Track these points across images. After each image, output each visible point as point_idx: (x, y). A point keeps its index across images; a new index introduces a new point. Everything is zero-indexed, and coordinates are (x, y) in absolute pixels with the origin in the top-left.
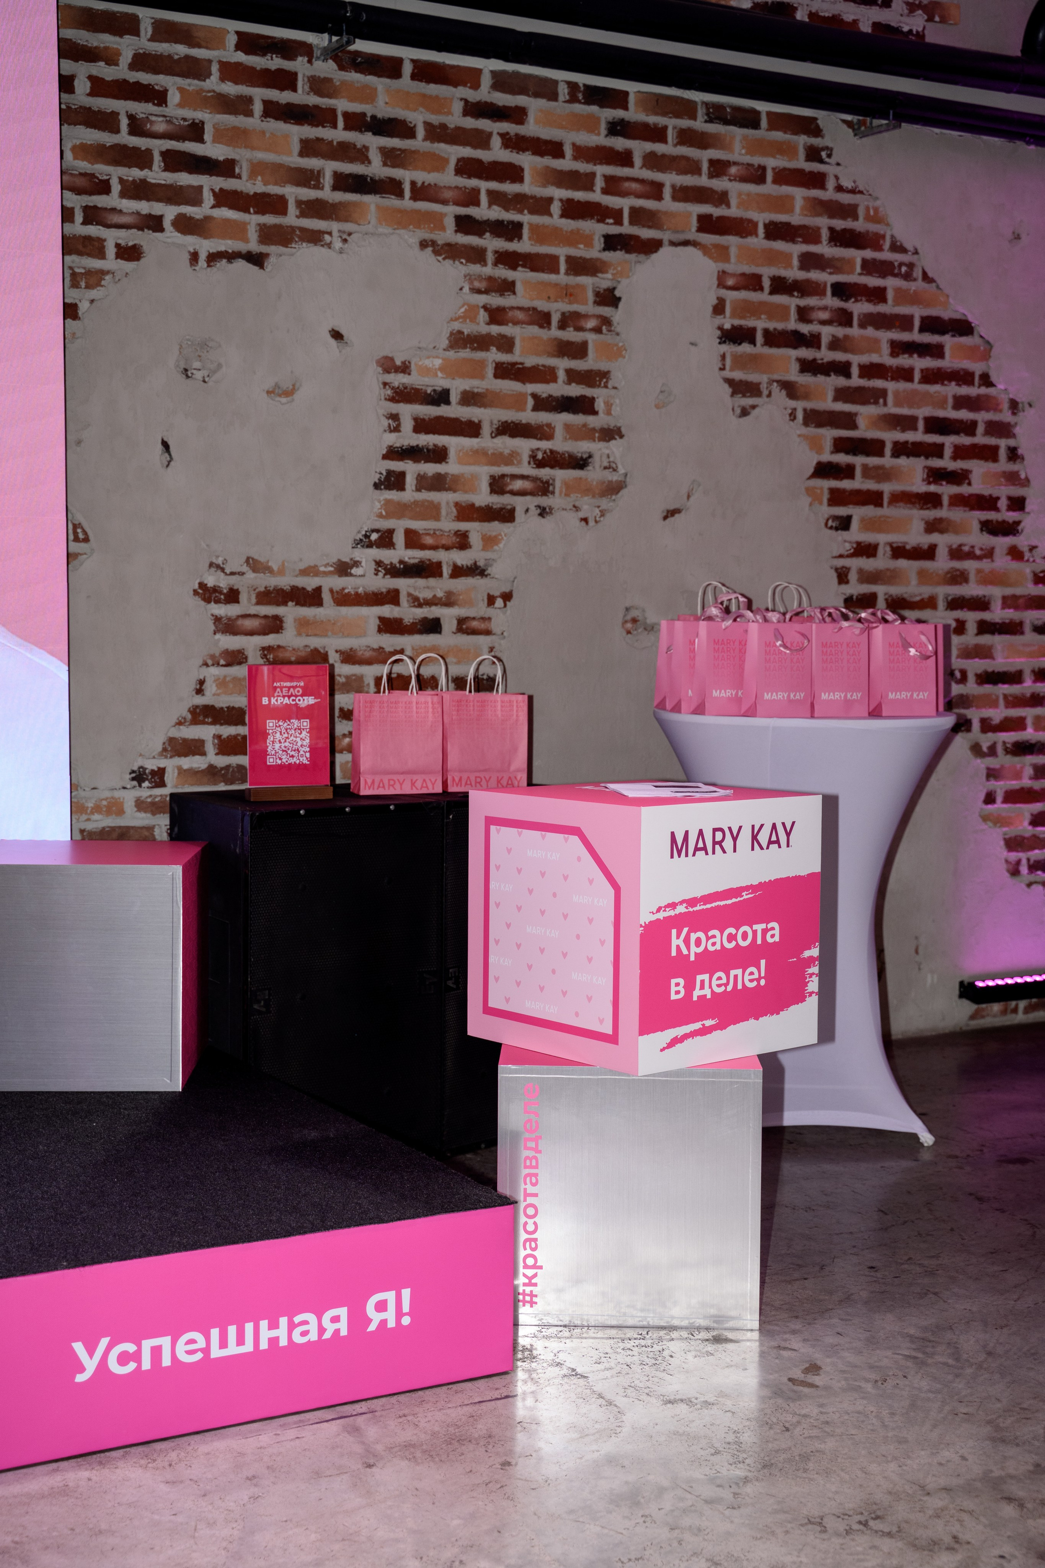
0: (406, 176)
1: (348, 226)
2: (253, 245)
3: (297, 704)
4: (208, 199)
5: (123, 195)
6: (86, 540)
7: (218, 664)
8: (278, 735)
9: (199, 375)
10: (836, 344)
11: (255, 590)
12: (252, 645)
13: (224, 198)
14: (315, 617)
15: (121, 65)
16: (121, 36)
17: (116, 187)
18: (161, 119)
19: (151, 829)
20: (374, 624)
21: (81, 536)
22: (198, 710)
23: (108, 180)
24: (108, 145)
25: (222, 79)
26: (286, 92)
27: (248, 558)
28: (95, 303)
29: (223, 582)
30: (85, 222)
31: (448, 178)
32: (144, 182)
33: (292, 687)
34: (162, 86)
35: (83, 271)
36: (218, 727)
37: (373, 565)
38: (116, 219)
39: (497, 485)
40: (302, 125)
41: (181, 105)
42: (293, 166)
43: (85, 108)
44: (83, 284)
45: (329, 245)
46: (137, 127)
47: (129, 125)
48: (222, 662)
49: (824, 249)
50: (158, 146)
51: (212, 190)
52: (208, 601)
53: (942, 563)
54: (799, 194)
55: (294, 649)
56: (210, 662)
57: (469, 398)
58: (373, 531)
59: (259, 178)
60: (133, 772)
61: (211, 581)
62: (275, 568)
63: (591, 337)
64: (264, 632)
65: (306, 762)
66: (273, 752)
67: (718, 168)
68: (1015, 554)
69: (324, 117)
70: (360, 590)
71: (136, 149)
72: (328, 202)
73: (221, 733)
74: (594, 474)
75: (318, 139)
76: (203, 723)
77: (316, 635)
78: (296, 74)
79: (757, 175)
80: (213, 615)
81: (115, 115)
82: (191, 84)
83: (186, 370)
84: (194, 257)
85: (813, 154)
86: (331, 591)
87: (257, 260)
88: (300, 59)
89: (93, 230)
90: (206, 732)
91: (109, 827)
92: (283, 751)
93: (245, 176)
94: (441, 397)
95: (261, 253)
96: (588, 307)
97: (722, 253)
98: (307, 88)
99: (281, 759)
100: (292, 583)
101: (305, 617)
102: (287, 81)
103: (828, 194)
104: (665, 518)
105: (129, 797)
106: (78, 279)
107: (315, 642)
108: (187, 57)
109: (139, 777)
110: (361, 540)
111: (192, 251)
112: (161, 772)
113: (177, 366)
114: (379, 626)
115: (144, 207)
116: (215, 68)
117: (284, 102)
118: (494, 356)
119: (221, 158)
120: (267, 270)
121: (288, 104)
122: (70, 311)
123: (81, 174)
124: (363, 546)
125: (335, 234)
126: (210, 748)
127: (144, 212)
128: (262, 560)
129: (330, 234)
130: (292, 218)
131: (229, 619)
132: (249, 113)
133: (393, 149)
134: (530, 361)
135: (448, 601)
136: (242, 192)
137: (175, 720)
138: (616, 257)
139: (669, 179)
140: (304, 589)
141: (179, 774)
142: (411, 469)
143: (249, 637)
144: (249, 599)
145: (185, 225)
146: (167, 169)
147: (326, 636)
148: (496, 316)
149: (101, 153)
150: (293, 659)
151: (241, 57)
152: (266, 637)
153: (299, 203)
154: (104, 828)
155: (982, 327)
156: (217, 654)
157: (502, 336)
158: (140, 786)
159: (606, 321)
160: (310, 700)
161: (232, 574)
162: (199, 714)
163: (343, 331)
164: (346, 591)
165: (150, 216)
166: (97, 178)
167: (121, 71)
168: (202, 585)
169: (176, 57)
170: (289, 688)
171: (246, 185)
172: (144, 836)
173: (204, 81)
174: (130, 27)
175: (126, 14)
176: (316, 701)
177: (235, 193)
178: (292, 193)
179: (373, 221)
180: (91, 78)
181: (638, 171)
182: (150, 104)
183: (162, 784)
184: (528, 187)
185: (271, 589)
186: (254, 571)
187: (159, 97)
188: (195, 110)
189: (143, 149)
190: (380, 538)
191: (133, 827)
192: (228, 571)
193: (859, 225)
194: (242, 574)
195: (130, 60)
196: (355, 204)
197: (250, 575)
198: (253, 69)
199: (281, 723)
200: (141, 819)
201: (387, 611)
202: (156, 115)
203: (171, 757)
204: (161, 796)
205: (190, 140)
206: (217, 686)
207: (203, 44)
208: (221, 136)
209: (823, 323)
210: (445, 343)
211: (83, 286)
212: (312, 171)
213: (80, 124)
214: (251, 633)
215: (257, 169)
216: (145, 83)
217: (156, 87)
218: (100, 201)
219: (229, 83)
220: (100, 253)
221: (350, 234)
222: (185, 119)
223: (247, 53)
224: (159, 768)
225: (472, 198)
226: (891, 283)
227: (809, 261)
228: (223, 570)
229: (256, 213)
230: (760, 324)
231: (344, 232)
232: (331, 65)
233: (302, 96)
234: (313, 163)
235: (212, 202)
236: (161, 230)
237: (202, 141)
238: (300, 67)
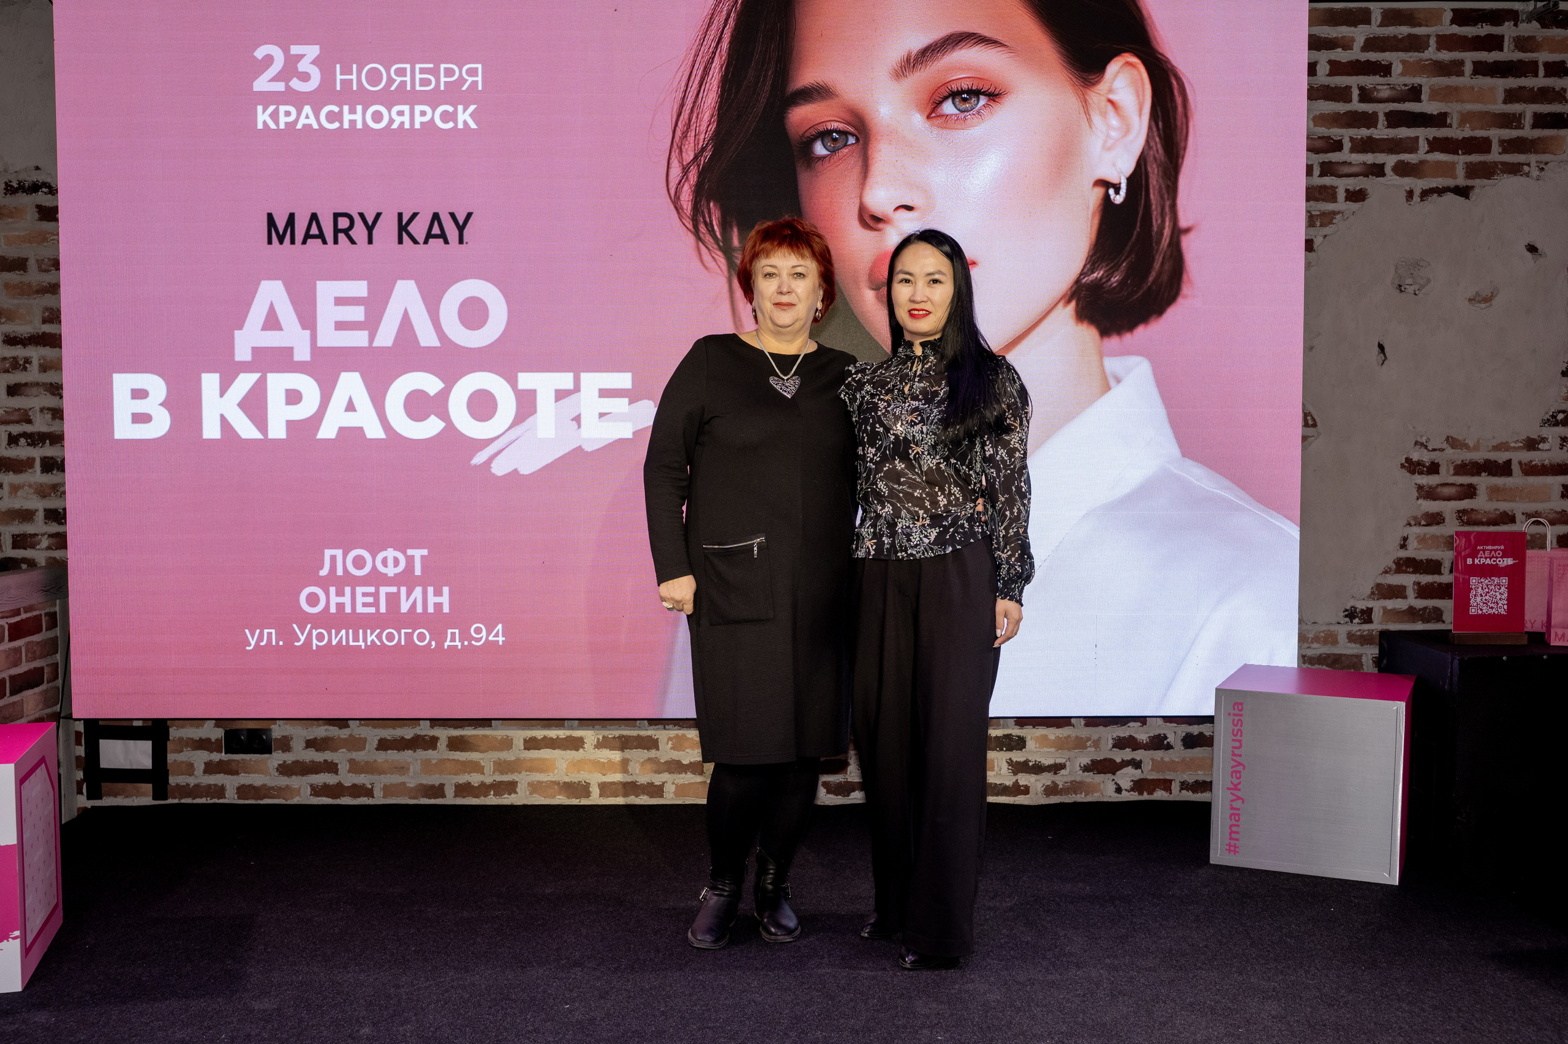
1: (1545, 157)
2: (1461, 181)
3: (1497, 564)
4: (1423, 146)
5: (1353, 150)
6: (1315, 425)
7: (1420, 524)
8: (1480, 590)
9: (1411, 289)
11: (1453, 463)
12: (1449, 508)
13: (1436, 145)
14: (1505, 485)
15: (1355, 49)
16: (1356, 27)
17: (1347, 145)
18: (1385, 87)
19: (1359, 657)
20: (1558, 490)
21: (1310, 422)
22: (1401, 562)
23: (1341, 140)
24: (1342, 112)
25: (1438, 49)
26: (1494, 52)
27: (1448, 437)
28: (1328, 237)
29: (1426, 457)
30: (1321, 175)
32: (1370, 138)
33: (1494, 550)
34: (1387, 61)
35: (1318, 213)
36: (1418, 575)
37: (1559, 441)
38: (1346, 170)
40: (1506, 77)
41: (1403, 74)
42: (1497, 112)
43: (1325, 86)
44: (1318, 224)
45: (1527, 175)
46: (1366, 96)
47: (1359, 95)
48: (1423, 523)
50: (1381, 109)
51: (1427, 139)
52: (1412, 472)
55: (1486, 512)
56: (1413, 523)
58: (1559, 412)
59: (1468, 125)
60: (1346, 610)
61: (1415, 457)
62: (1471, 445)
64: (1460, 497)
65: (1503, 612)
66: (1475, 604)
69: (1527, 69)
70: (1546, 462)
71: (1365, 113)
72: (1527, 139)
73: (1420, 581)
75: (1520, 88)
76: (1406, 572)
77: (1505, 500)
78: (1503, 36)
80: (1416, 484)
81: (1348, 89)
82: (1412, 56)
83: (1400, 286)
84: (1410, 194)
86: (1520, 463)
87: (1463, 192)
88: (1507, 24)
89: (1328, 181)
90: (1408, 580)
91: (1324, 654)
92: (1484, 603)
93: (1455, 125)
95: (1467, 186)
98: (1512, 47)
99: (1481, 610)
100: (1485, 458)
101: (1496, 485)
102: (1494, 43)
105: (1342, 631)
106: (1315, 220)
107: (1504, 506)
108: (1410, 35)
109: (1351, 614)
110: (1548, 420)
111: (1408, 189)
112: (1369, 612)
113: (1393, 283)
114: (1562, 492)
115: (1369, 158)
116: (1432, 42)
117: (1491, 61)
119: (1435, 113)
120: (1472, 200)
121: (1495, 62)
122: (1309, 245)
123: (1319, 137)
124: (1550, 425)
125: (1533, 164)
126: (1411, 593)
127: (1369, 163)
128: (1460, 438)
129: (1528, 165)
130: (1495, 155)
131: (1430, 487)
132: (1461, 74)
136: (1452, 138)
137: (1382, 570)
140: (1495, 461)
141: (1384, 613)
143: (1446, 502)
144: (1448, 471)
145: (1403, 169)
146: (1389, 126)
147: (1514, 501)
149: (1336, 120)
150: (1484, 520)
151: (1456, 29)
152: (1462, 502)
153: (1502, 142)
154: (1321, 655)
156: (1419, 517)
158: (1352, 622)
160: (1510, 561)
161: (1434, 450)
162: (1402, 565)
163: (1537, 245)
164: (1534, 463)
165: (1374, 165)
166: (1332, 139)
167: (1356, 54)
168: (1408, 460)
169: (1400, 37)
170: (1491, 551)
171: (1455, 132)
172: (1354, 662)
173: (1423, 52)
174: (1364, 18)
175: (1361, 8)
176: (1514, 562)
177: (1447, 139)
178: (1496, 134)
180: (1330, 62)
182: (1378, 76)
183: (1369, 621)
185: (1467, 462)
186: (1452, 448)
187: (1384, 70)
188: (1414, 76)
189: (1370, 112)
190: (1565, 417)
191: (1345, 655)
192: (1430, 448)
194: (1442, 450)
195: (1362, 44)
196: (1552, 138)
197: (1450, 451)
198: (1466, 37)
199: (1482, 580)
200: (1352, 649)
202: (1382, 85)
203: (1378, 599)
204: (1368, 630)
205: (1409, 101)
206: (1418, 542)
207: (1423, 23)
208: (1437, 94)
211: (1318, 225)
212: (1514, 115)
213: (1320, 99)
214: (1449, 499)
215: (1465, 118)
216: (1374, 60)
217: (1383, 63)
218: (1334, 157)
219: (1445, 52)
220: (1333, 198)
221: (1546, 164)
222: (1405, 85)
223: (1460, 25)
224: (1367, 608)
228: (1426, 447)
229: (1463, 154)
231: (1541, 162)
232: (1535, 24)
233: (1509, 53)
234: (1515, 108)
235: (1427, 148)
236: (1383, 175)
237: (1419, 100)
238: (1507, 30)
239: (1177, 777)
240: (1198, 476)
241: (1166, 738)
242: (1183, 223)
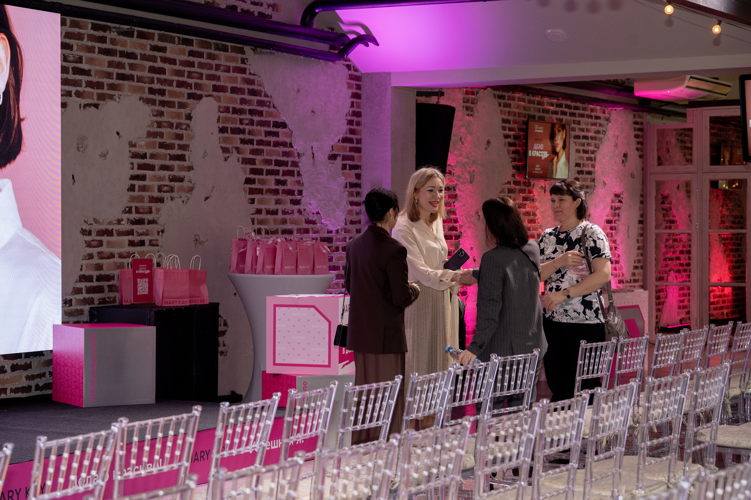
0: (135, 73)
1: (120, 93)
2: (95, 101)
7: (87, 259)
8: (140, 284)
9: (81, 150)
10: (250, 133)
11: (96, 231)
12: (95, 251)
13: (87, 84)
14: (113, 240)
18: (72, 56)
20: (127, 243)
22: (81, 277)
25: (88, 40)
26: (104, 44)
27: (94, 218)
29: (88, 228)
31: (146, 74)
32: (67, 79)
34: (72, 44)
37: (127, 220)
39: (160, 189)
40: (108, 56)
41: (77, 50)
42: (105, 71)
45: (115, 100)
46: (65, 59)
47: (63, 58)
49: (247, 97)
50: (71, 66)
51: (85, 81)
52: (83, 235)
53: (280, 216)
54: (239, 76)
55: (106, 253)
56: (84, 258)
57: (153, 156)
58: (127, 207)
59: (97, 76)
61: (84, 227)
62: (101, 222)
63: (184, 132)
64: (98, 246)
65: (147, 294)
66: (140, 291)
67: (218, 67)
68: (300, 212)
69: (114, 53)
70: (124, 230)
71: (65, 67)
72: (115, 84)
73: (86, 285)
74: (186, 184)
75: (112, 61)
76: (83, 282)
77: (111, 247)
78: (106, 37)
79: (227, 70)
80: (85, 240)
82: (79, 42)
83: (78, 148)
84: (80, 106)
85: (243, 61)
86: (116, 230)
87: (96, 106)
88: (108, 32)
90: (83, 285)
93: (93, 76)
94: (144, 156)
95: (97, 104)
96: (183, 121)
97: (218, 99)
98: (110, 42)
99: (142, 293)
100: (106, 228)
101: (109, 241)
102: (103, 40)
103: (247, 76)
104: (205, 200)
107: (111, 250)
108: (79, 33)
110: (124, 211)
111: (80, 104)
112: (71, 301)
113: (76, 147)
116: (86, 36)
117: (103, 48)
118: (158, 140)
119: (87, 69)
120: (99, 110)
121: (105, 49)
124: (124, 213)
125: (117, 96)
126: (84, 291)
127: (67, 90)
128: (98, 219)
129: (115, 96)
130: (105, 90)
131: (89, 242)
132: (94, 52)
133: (132, 64)
134: (168, 141)
135: (146, 234)
136: (93, 81)
137: (75, 281)
138: (191, 101)
139: (205, 72)
140: (108, 230)
141: (76, 301)
142: (137, 183)
144: (94, 234)
145: (78, 94)
146: (73, 74)
147: (114, 248)
148: (159, 125)
150: (106, 257)
151: (93, 32)
152: (98, 248)
153: (107, 85)
155: (290, 126)
156: (86, 255)
157: (161, 132)
158: (66, 306)
159: (188, 126)
160: (148, 271)
163: (120, 132)
164: (120, 230)
165: (69, 91)
167: (62, 39)
168: (82, 229)
169: (76, 33)
170: (143, 267)
171: (93, 79)
173: (83, 41)
176: (150, 272)
177: (91, 82)
178: (105, 81)
179: (127, 90)
181: (196, 69)
182: (68, 50)
184: (167, 76)
185: (100, 230)
186: (95, 223)
187: (71, 48)
188: (81, 52)
190: (128, 210)
192: (89, 223)
193: (255, 87)
194: (92, 224)
196: (122, 84)
197: (95, 225)
198: (95, 36)
199: (141, 280)
201: (130, 238)
202: (71, 54)
203: (74, 295)
204: (72, 309)
205: (79, 63)
206: (87, 267)
207: (83, 28)
208: (87, 61)
209: (247, 124)
210: (146, 135)
212: (111, 73)
214: (94, 247)
215: (98, 72)
216: (68, 43)
217: (70, 44)
219: (90, 42)
222: (78, 55)
224: (70, 299)
225: (152, 81)
226: (264, 109)
227: (243, 101)
228: (87, 223)
229: (96, 89)
230: (229, 125)
231: (119, 95)
232: (116, 34)
233: (108, 46)
234: (111, 70)
235: (85, 85)
236: (71, 96)
237: (81, 63)
238: (107, 34)
239: (9, 386)
240: (29, 237)
241: (4, 367)
242: (22, 116)
